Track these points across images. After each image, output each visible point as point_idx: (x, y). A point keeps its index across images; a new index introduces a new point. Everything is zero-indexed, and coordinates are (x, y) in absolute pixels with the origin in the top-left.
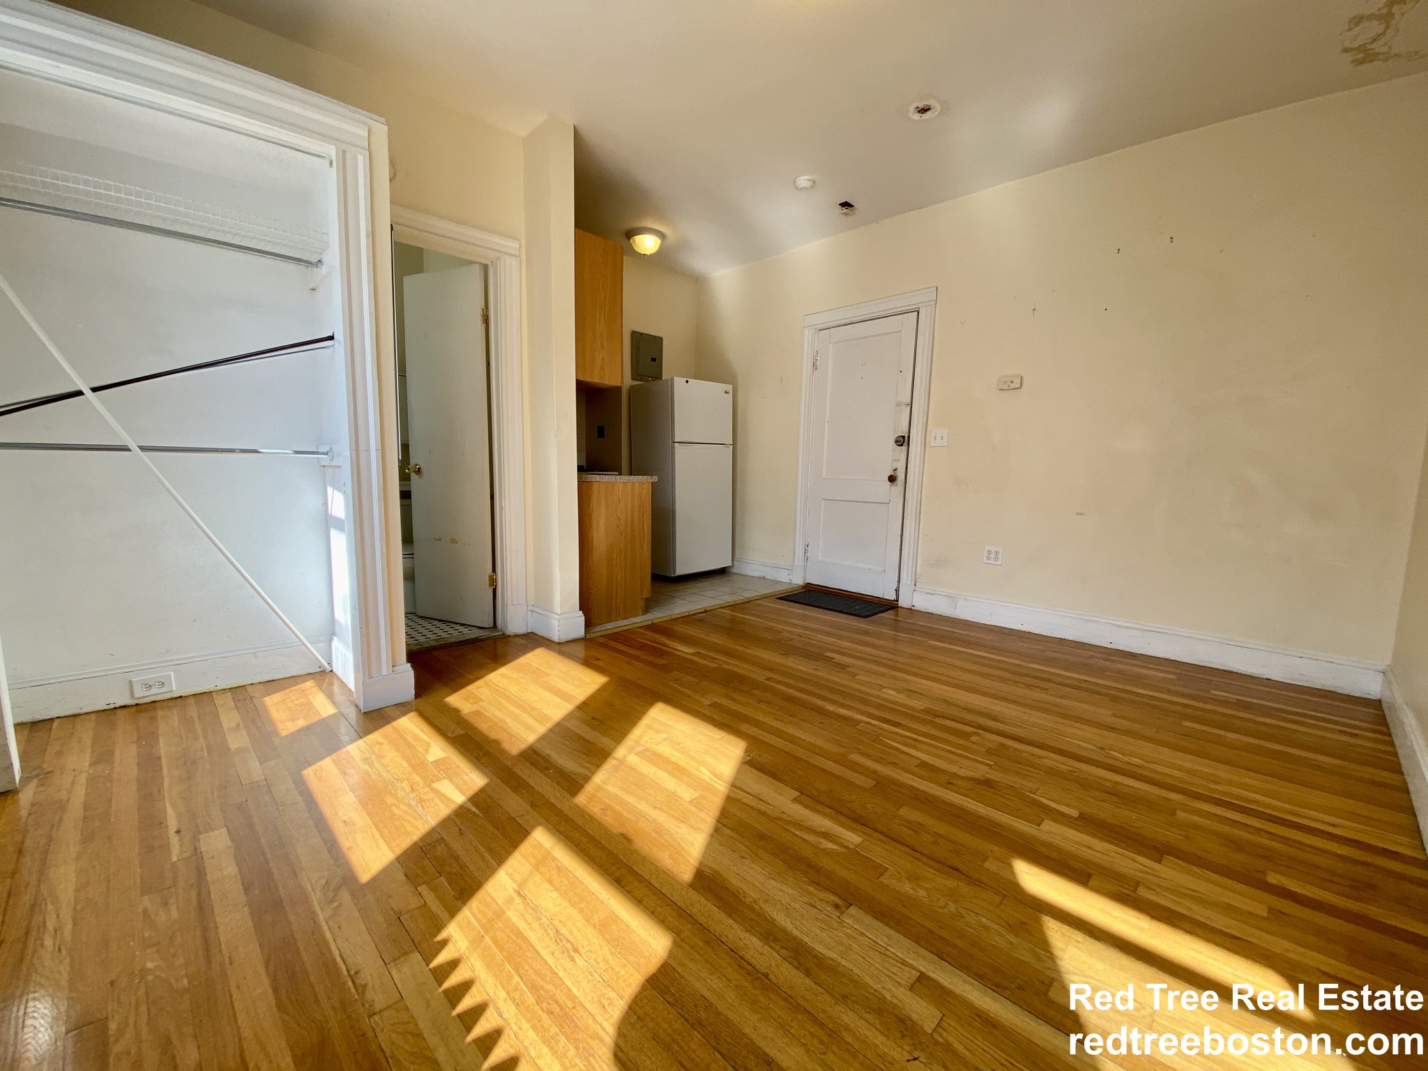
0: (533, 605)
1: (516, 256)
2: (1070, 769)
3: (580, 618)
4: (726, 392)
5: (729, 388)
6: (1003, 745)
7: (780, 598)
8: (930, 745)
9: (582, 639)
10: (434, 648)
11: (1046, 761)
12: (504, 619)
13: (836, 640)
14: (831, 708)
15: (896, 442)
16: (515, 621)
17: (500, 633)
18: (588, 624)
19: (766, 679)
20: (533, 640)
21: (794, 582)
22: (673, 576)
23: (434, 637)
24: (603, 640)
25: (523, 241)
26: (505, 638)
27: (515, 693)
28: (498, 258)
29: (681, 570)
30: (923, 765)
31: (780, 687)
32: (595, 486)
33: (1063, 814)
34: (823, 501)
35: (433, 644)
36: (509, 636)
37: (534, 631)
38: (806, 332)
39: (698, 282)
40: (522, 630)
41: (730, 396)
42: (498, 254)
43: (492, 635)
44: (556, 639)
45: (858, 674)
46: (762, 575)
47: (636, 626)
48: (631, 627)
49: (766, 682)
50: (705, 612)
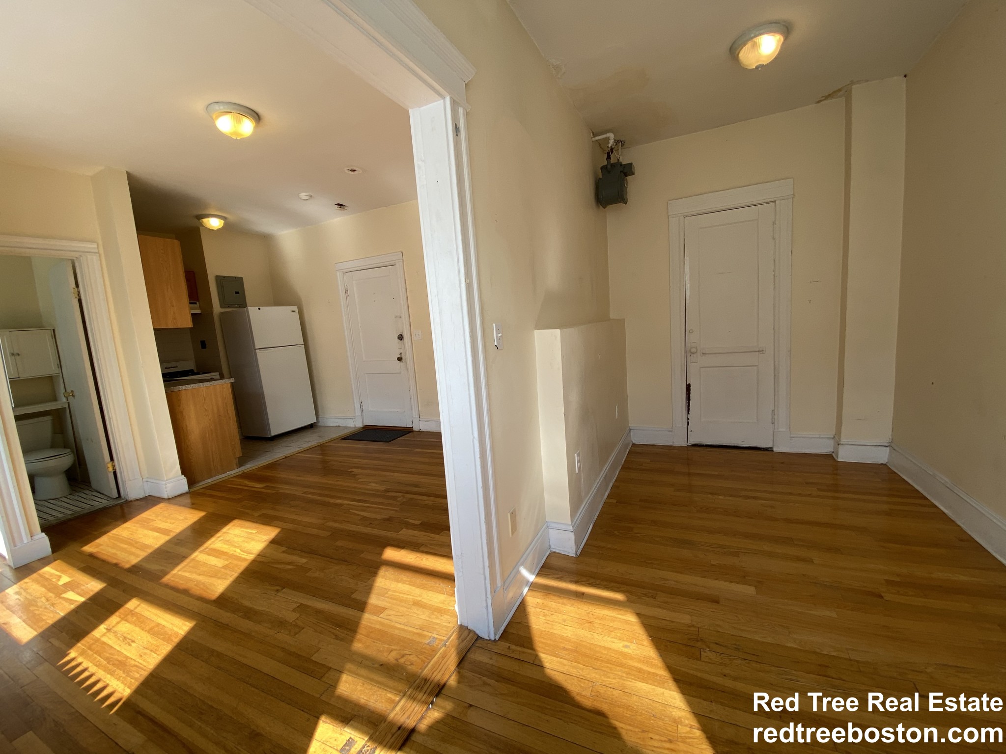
0: (147, 478)
1: (96, 253)
2: (433, 502)
3: (184, 480)
4: (292, 312)
5: (295, 308)
6: (412, 499)
7: (344, 439)
8: (375, 508)
9: (187, 493)
10: (70, 520)
11: (426, 502)
12: (124, 490)
13: (360, 460)
14: (332, 501)
15: (398, 338)
16: (133, 489)
17: (123, 501)
18: (191, 483)
19: (303, 494)
20: (150, 501)
21: (357, 426)
22: (270, 436)
23: (70, 512)
24: (201, 491)
25: (100, 243)
26: (128, 503)
27: (126, 537)
28: (81, 256)
29: (274, 432)
30: (365, 518)
31: (310, 496)
32: (183, 392)
33: (413, 524)
34: (366, 375)
35: (69, 517)
36: (131, 501)
37: (151, 494)
38: (338, 273)
39: (266, 240)
40: (141, 495)
41: (297, 314)
42: (80, 254)
43: (116, 503)
44: (166, 496)
45: (361, 478)
46: (338, 424)
47: (230, 477)
48: (227, 478)
49: (302, 495)
50: (286, 457)
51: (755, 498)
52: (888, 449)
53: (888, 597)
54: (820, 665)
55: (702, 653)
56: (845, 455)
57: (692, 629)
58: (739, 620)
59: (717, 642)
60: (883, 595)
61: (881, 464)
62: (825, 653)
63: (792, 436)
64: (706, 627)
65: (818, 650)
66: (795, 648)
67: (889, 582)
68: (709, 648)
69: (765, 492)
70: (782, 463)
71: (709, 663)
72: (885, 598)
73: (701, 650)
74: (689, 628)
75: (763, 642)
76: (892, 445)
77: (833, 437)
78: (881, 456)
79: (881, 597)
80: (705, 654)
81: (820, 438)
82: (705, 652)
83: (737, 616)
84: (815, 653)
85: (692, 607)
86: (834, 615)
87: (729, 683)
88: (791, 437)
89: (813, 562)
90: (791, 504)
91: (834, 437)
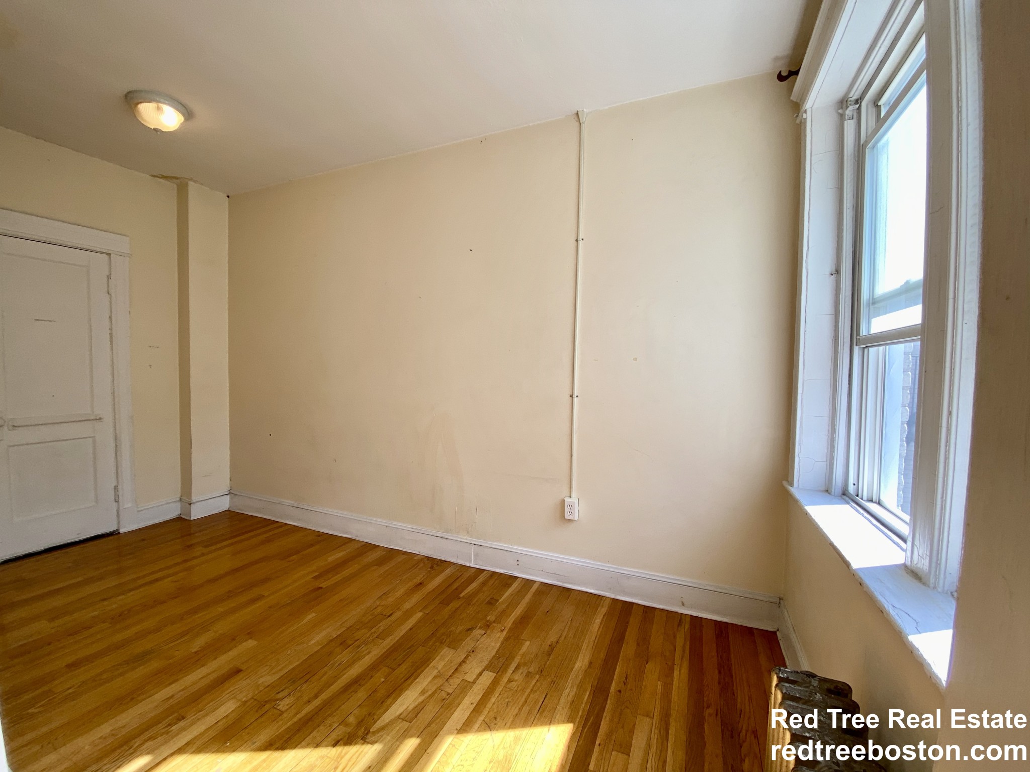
51: (157, 580)
52: (229, 496)
53: (323, 585)
54: (341, 644)
55: (278, 708)
56: (197, 513)
57: (248, 704)
58: (270, 666)
59: (277, 692)
60: (320, 586)
61: (225, 511)
62: (335, 636)
63: (139, 509)
64: (256, 692)
65: (331, 638)
66: (321, 648)
67: (315, 578)
68: (278, 700)
69: (160, 570)
70: (143, 540)
71: (291, 707)
72: (324, 587)
73: (275, 707)
74: (246, 706)
75: (302, 663)
76: (232, 491)
77: (178, 499)
78: (223, 504)
79: (321, 588)
80: (281, 706)
81: (168, 503)
82: (279, 705)
83: (267, 666)
84: (331, 641)
85: (227, 692)
86: (314, 615)
87: (317, 703)
88: (138, 511)
89: (264, 596)
90: (198, 568)
91: (180, 499)
